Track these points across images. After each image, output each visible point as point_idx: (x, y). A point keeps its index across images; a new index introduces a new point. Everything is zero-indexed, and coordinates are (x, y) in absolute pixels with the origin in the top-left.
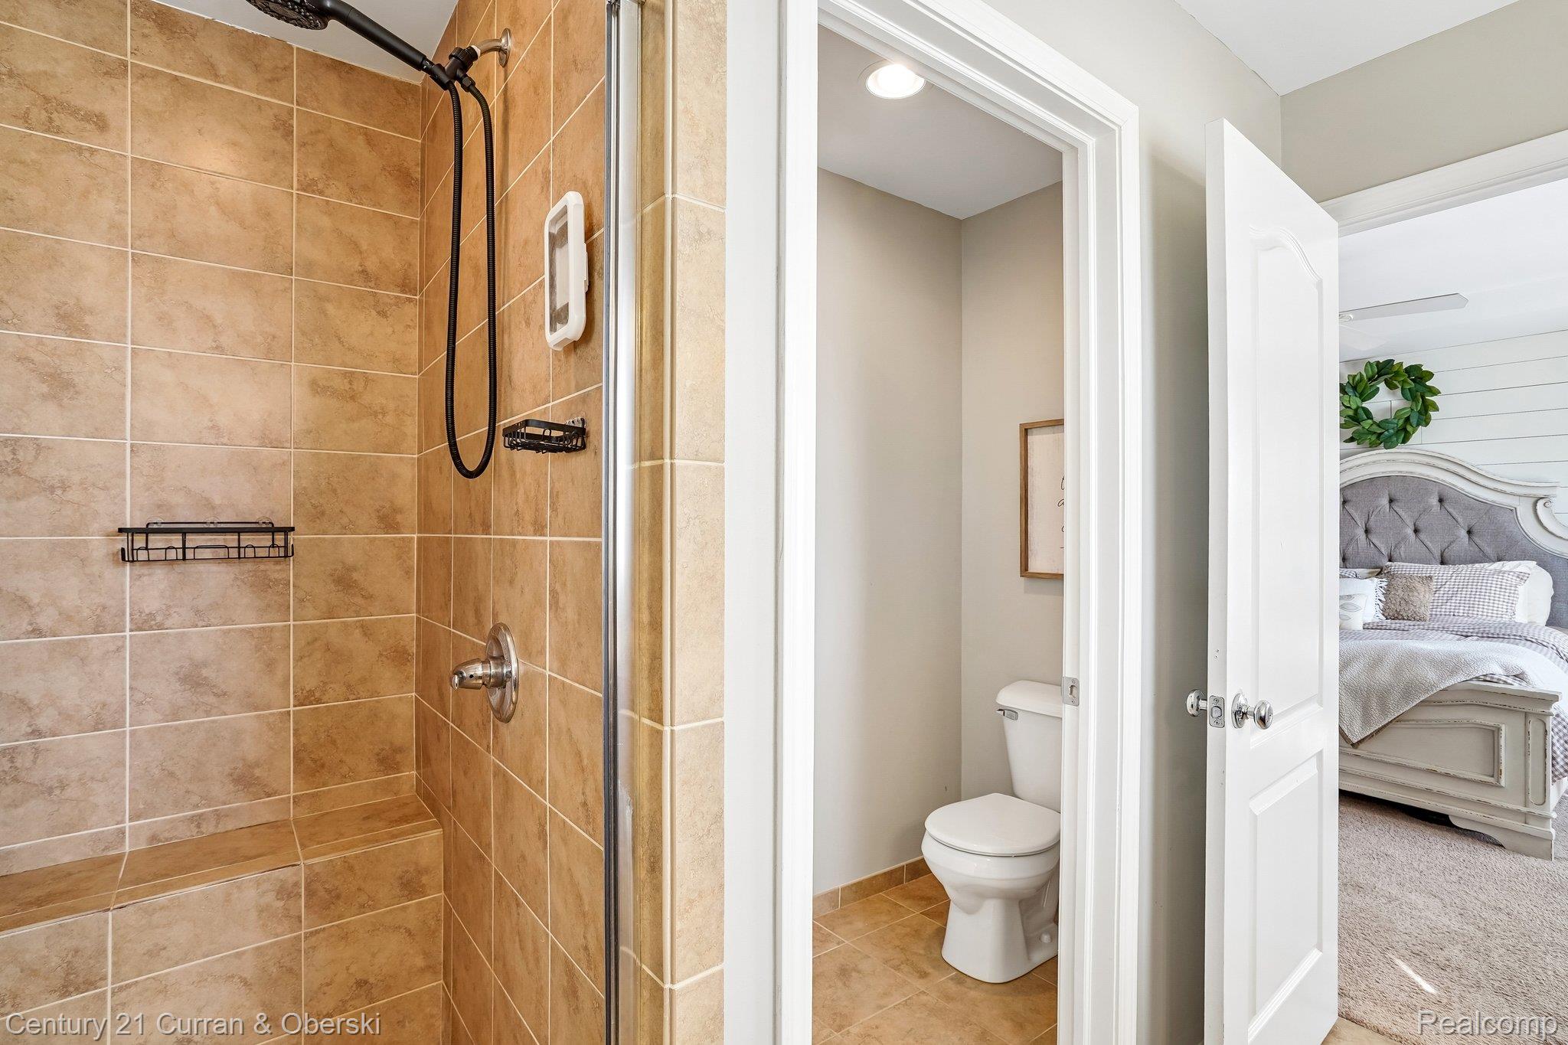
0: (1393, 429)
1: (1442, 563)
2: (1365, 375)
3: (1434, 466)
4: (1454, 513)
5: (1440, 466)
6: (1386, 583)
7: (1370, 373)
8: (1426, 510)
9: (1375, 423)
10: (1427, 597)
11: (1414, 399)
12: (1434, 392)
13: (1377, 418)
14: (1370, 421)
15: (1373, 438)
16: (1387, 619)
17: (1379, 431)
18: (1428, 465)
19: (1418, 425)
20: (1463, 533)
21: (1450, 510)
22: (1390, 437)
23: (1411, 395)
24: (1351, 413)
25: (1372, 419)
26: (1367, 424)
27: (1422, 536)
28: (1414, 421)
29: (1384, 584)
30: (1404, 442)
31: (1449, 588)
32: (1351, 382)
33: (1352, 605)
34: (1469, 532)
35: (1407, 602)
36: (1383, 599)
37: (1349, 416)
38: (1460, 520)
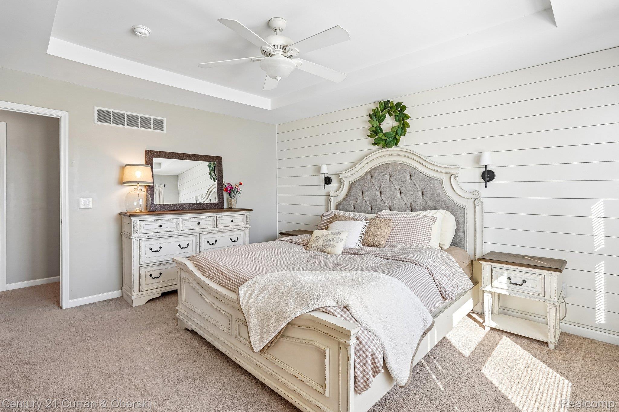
0: (391, 137)
1: (412, 211)
2: (379, 109)
3: (408, 157)
4: (416, 183)
5: (410, 157)
6: (368, 223)
7: (382, 108)
8: (404, 182)
9: (383, 134)
10: (386, 231)
11: (399, 121)
12: (407, 117)
13: (384, 131)
14: (381, 133)
15: (383, 142)
16: (363, 246)
17: (385, 138)
18: (405, 156)
19: (401, 135)
20: (420, 194)
21: (414, 181)
22: (390, 142)
23: (398, 119)
24: (374, 129)
25: (382, 132)
26: (380, 135)
27: (403, 195)
28: (399, 133)
29: (367, 225)
30: (396, 144)
31: (400, 226)
32: (374, 112)
33: (338, 238)
34: (422, 193)
35: (374, 235)
36: (364, 233)
37: (373, 131)
38: (418, 187)
